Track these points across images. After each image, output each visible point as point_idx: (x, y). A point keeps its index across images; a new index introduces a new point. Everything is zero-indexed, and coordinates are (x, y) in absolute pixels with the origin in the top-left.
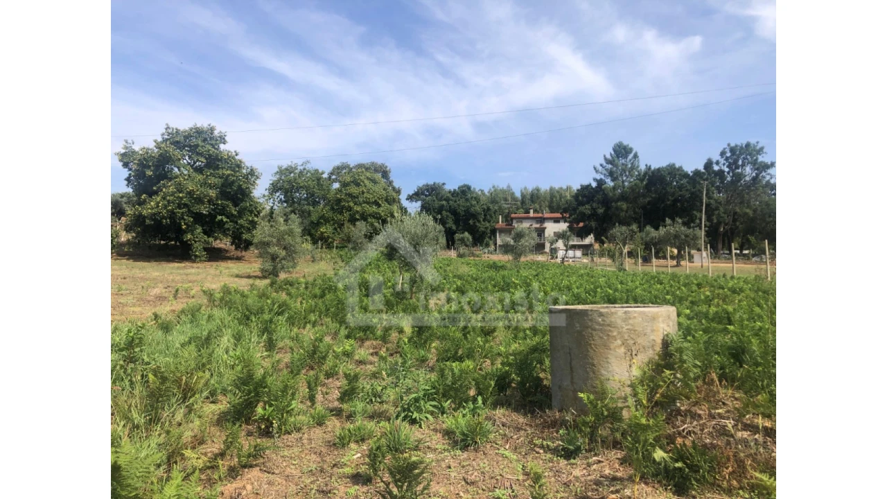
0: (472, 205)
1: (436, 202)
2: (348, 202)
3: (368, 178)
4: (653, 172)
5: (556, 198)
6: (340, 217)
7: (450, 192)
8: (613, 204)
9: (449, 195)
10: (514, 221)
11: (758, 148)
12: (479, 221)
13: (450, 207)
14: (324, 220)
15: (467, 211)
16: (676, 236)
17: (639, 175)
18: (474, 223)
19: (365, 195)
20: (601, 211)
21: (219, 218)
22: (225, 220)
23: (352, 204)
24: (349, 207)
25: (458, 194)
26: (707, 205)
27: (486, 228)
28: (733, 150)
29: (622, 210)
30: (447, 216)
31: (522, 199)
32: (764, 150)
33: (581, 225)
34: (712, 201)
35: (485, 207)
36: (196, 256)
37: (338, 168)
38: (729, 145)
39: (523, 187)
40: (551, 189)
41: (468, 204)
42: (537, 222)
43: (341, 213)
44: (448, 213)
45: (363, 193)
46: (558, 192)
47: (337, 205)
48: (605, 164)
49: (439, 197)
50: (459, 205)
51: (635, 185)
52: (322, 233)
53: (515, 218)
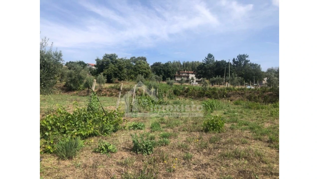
0: (169, 69)
1: (159, 68)
2: (138, 69)
3: (143, 62)
4: (218, 62)
5: (194, 65)
6: (136, 72)
7: (163, 65)
8: (207, 70)
9: (163, 66)
10: (181, 74)
11: (247, 56)
12: (171, 73)
13: (163, 69)
14: (131, 73)
15: (168, 70)
16: (219, 80)
17: (214, 63)
18: (170, 74)
19: (142, 67)
20: (204, 72)
21: (118, 74)
22: (119, 75)
23: (139, 69)
24: (138, 70)
25: (165, 66)
26: (230, 71)
27: (173, 75)
28: (240, 56)
29: (209, 72)
30: (162, 72)
31: (183, 65)
32: (249, 56)
33: (199, 75)
34: (232, 70)
35: (173, 69)
36: (113, 82)
37: (132, 58)
38: (239, 54)
39: (183, 61)
40: (193, 62)
41: (168, 69)
42: (187, 74)
43: (136, 71)
44: (162, 71)
45: (142, 66)
46: (194, 63)
47: (135, 69)
48: (205, 59)
49: (160, 66)
50: (165, 69)
51: (213, 65)
52: (132, 77)
53: (181, 73)
